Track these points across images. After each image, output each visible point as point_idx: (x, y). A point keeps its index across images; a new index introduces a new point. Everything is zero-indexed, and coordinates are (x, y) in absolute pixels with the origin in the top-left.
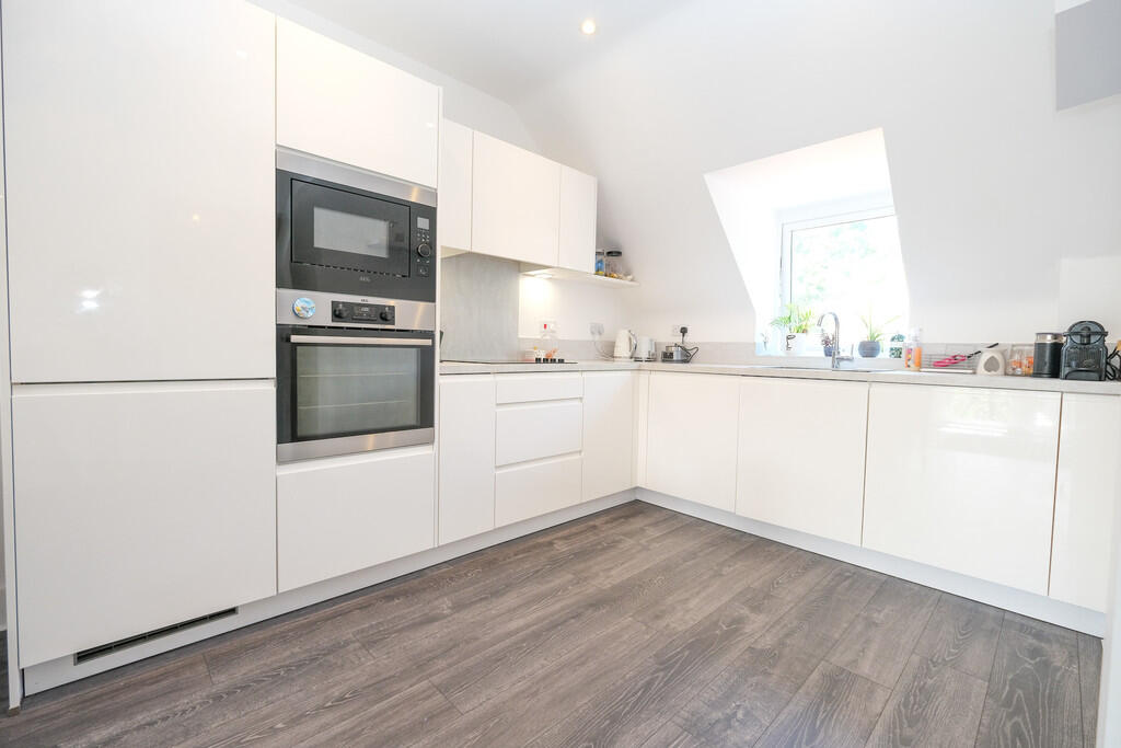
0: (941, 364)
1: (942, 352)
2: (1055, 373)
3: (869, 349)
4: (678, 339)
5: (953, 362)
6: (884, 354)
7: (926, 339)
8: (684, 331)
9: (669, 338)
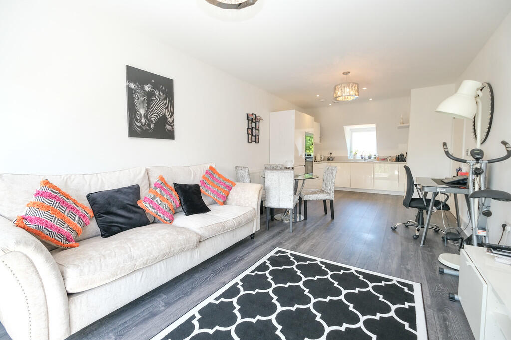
0: (382, 160)
1: (382, 158)
2: (398, 161)
3: (370, 157)
4: (330, 156)
5: (384, 159)
6: (372, 158)
7: (380, 156)
8: (331, 154)
9: (327, 155)
